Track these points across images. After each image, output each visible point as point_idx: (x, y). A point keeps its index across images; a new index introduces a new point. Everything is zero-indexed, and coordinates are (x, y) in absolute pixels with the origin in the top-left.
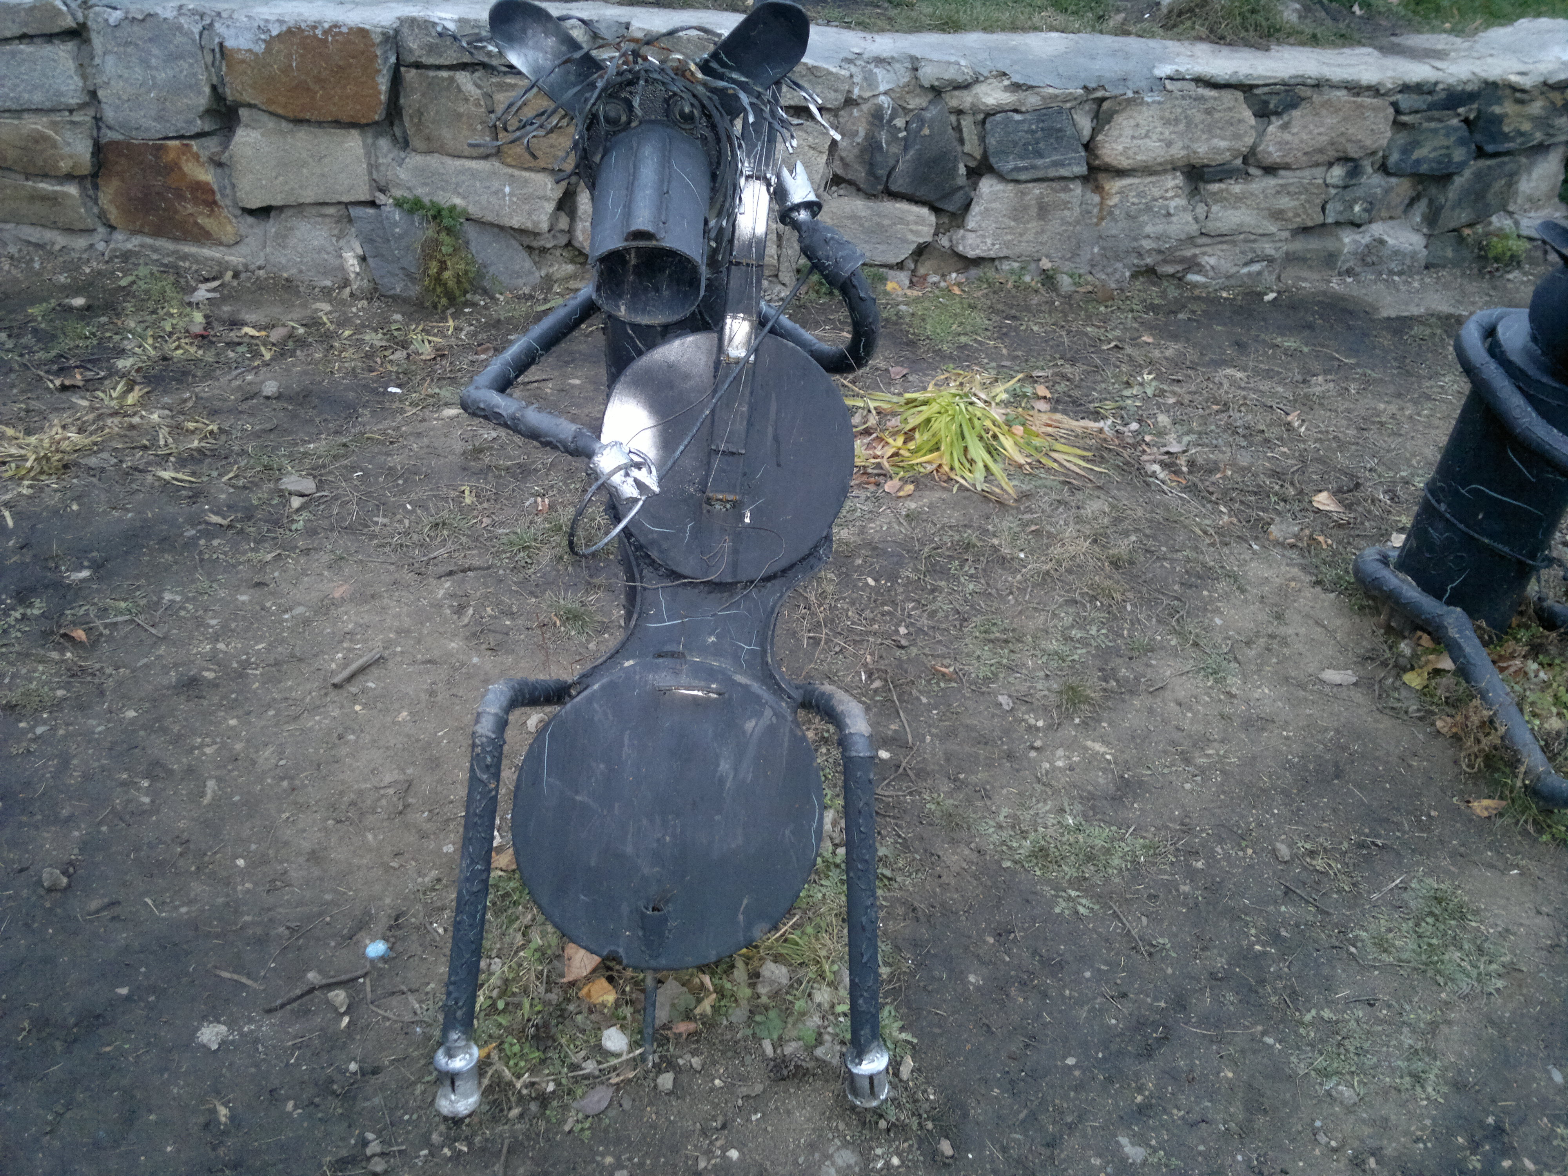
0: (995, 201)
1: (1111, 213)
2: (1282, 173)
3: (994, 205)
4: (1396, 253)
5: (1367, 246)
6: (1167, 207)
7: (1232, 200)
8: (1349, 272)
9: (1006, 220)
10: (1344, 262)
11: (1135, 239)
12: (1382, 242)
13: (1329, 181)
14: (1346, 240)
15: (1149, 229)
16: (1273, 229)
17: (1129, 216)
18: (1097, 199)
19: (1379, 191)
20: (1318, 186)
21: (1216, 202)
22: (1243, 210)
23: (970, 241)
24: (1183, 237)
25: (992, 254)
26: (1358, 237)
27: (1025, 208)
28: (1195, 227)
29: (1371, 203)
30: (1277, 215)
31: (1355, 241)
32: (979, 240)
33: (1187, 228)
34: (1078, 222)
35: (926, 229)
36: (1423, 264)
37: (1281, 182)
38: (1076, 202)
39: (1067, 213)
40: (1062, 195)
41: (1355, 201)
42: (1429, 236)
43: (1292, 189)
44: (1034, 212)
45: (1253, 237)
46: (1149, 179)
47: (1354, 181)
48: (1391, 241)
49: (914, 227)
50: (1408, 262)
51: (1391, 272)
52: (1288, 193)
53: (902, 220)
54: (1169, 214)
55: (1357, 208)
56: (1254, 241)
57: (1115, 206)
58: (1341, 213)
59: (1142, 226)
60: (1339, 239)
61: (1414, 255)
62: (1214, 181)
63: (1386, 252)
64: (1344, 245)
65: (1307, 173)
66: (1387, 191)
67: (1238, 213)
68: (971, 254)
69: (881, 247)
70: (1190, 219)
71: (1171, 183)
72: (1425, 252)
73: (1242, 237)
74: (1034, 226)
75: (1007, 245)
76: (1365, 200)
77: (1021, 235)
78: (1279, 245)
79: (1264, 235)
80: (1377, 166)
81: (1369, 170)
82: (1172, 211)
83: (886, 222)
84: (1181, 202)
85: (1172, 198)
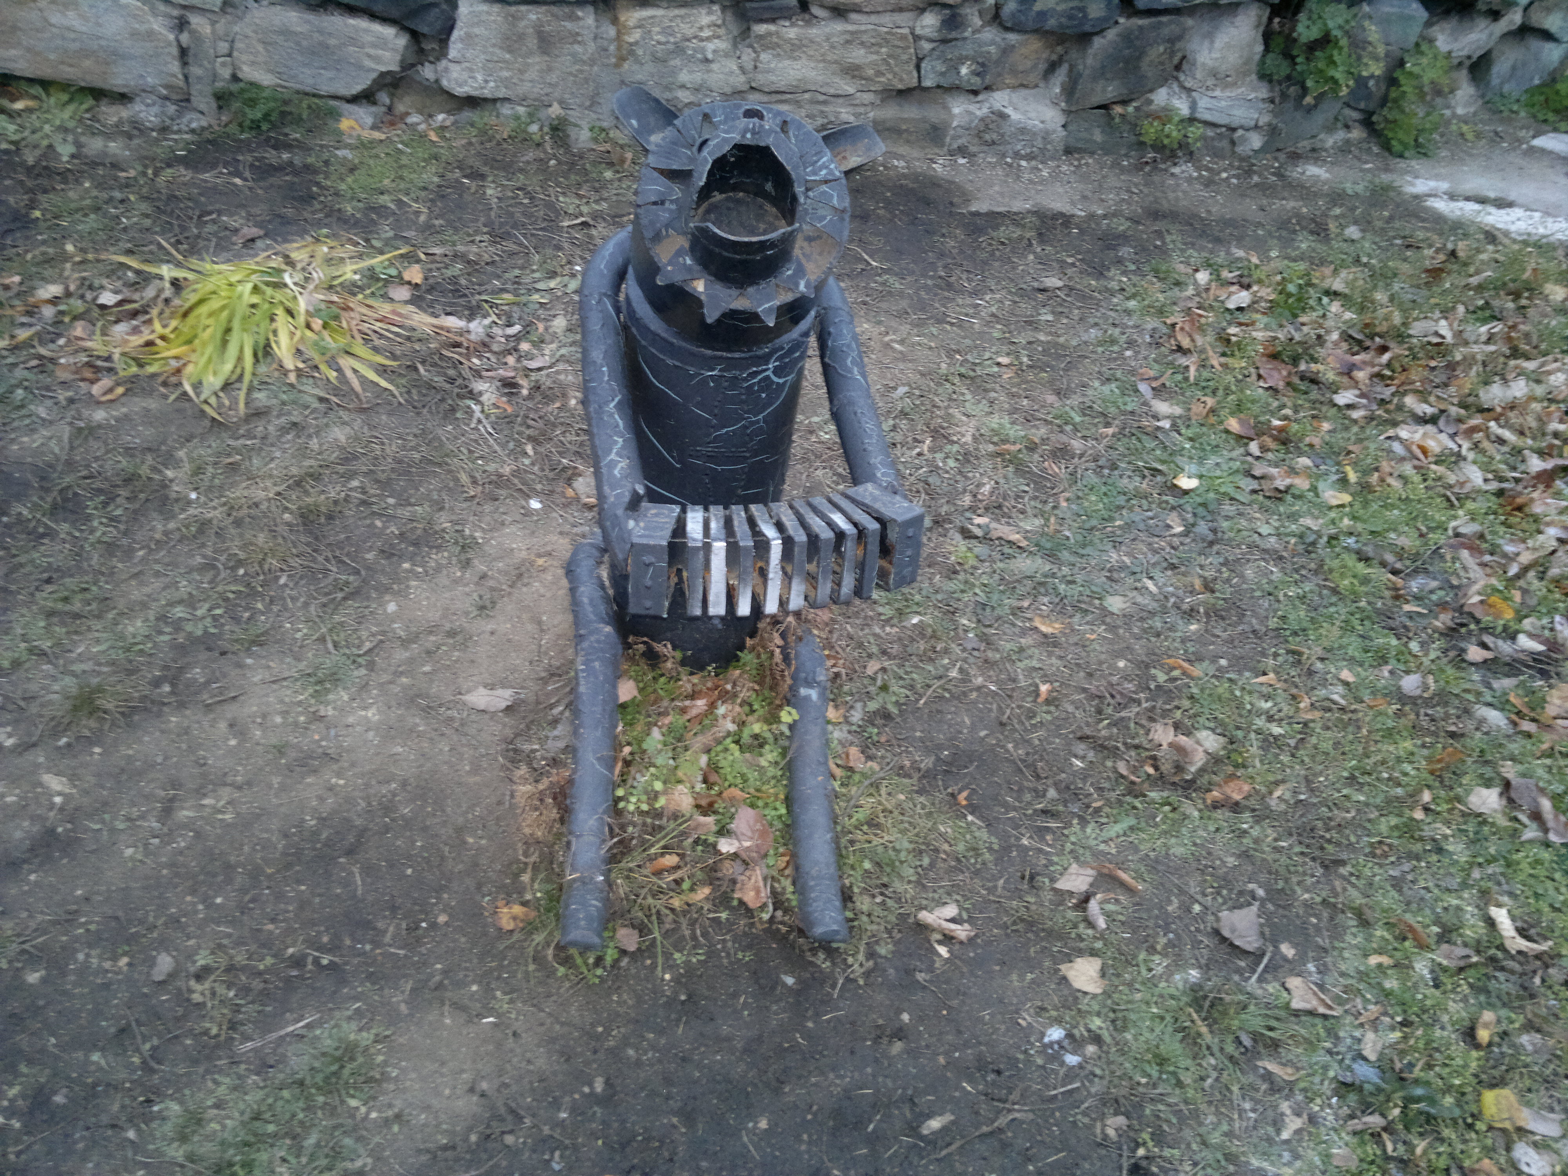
0: (478, 24)
1: (632, 53)
2: (853, 16)
3: (477, 31)
4: (1023, 130)
5: (982, 119)
6: (703, 50)
7: (788, 47)
8: (962, 151)
9: (498, 51)
10: (954, 138)
11: (668, 88)
12: (1003, 116)
13: (918, 31)
14: (956, 111)
15: (684, 77)
16: (850, 89)
17: (656, 59)
18: (612, 32)
19: (992, 49)
20: (903, 37)
21: (766, 48)
22: (804, 60)
23: (455, 75)
24: (728, 90)
25: (487, 93)
26: (972, 108)
27: (521, 37)
28: (742, 78)
29: (983, 65)
30: (852, 71)
31: (968, 112)
32: (465, 75)
33: (731, 80)
34: (592, 62)
35: (388, 54)
36: (1061, 147)
37: (850, 28)
38: (588, 35)
39: (578, 48)
40: (568, 25)
41: (962, 60)
42: (1067, 112)
43: (865, 38)
44: (532, 42)
45: (822, 98)
46: (677, 12)
47: (954, 35)
48: (1014, 116)
49: (372, 51)
50: (1039, 143)
51: (1017, 155)
52: (862, 43)
53: (353, 41)
54: (707, 60)
55: (964, 71)
56: (824, 103)
57: (636, 43)
58: (943, 74)
59: (674, 72)
60: (947, 108)
61: (1046, 136)
62: (762, 21)
63: (1007, 129)
64: (952, 116)
65: (887, 19)
66: (1007, 51)
67: (797, 65)
68: (460, 91)
69: (328, 74)
70: (735, 68)
71: (705, 20)
72: (1062, 133)
73: (807, 96)
74: (537, 61)
75: (506, 82)
76: (974, 60)
77: (521, 72)
78: (862, 110)
79: (838, 96)
80: (988, 17)
81: (977, 22)
82: (710, 56)
83: (332, 42)
84: (722, 45)
85: (708, 39)
